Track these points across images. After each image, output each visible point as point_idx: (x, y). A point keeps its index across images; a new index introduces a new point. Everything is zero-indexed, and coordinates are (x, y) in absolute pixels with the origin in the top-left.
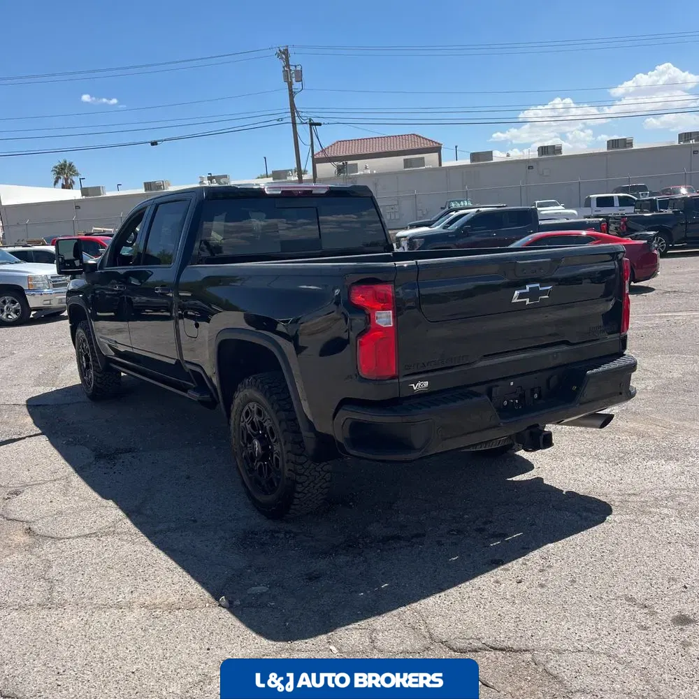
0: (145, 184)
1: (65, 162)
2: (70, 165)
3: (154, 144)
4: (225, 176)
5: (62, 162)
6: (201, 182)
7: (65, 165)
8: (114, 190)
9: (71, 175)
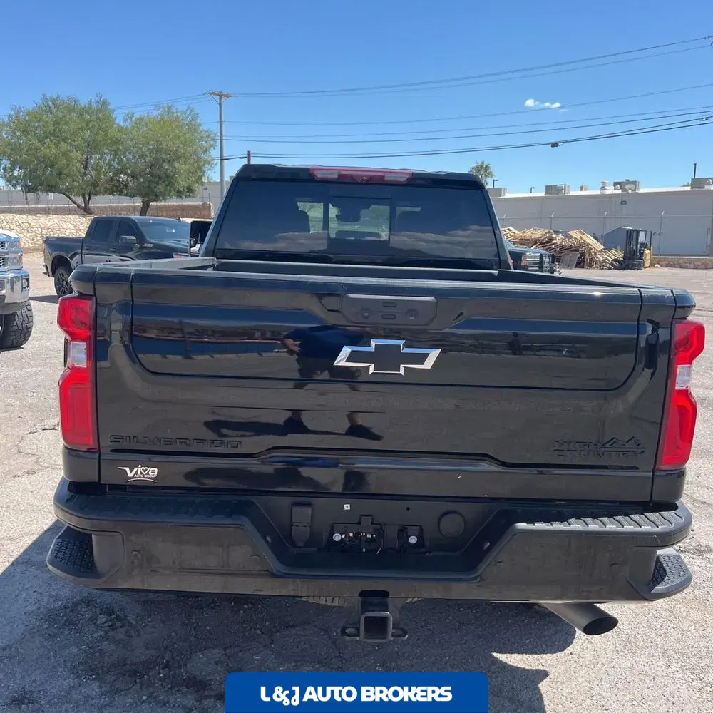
0: (547, 187)
1: (483, 163)
2: (486, 167)
3: (555, 145)
4: (634, 183)
5: (480, 163)
6: (603, 188)
7: (481, 167)
8: (527, 193)
9: (486, 176)
